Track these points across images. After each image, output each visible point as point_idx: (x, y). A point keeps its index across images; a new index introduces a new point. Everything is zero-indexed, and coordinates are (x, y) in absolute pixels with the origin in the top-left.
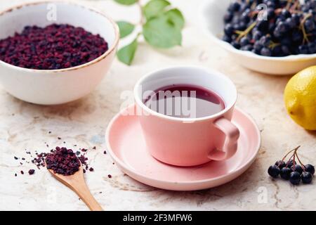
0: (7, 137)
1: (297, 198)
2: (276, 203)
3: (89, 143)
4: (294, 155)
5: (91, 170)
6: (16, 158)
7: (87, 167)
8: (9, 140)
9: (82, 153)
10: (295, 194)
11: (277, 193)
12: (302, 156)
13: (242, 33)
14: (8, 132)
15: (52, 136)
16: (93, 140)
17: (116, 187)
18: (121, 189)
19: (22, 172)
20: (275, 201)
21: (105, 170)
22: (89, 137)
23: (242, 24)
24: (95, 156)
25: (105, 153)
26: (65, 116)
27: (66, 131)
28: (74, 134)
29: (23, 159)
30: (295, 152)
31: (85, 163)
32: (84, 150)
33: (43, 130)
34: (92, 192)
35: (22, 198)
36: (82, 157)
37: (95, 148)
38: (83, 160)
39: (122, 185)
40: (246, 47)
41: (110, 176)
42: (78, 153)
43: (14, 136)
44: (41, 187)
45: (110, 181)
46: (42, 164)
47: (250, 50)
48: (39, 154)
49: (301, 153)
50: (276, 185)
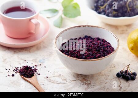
0: (2, 60)
1: (129, 87)
2: (120, 89)
3: (38, 63)
4: (128, 68)
5: (39, 74)
6: (6, 69)
7: (37, 73)
8: (3, 61)
9: (35, 67)
10: (128, 85)
11: (120, 84)
12: (131, 68)
13: (102, 7)
14: (3, 58)
15: (22, 60)
16: (40, 61)
17: (50, 82)
18: (52, 83)
19: (9, 75)
20: (119, 88)
21: (45, 74)
22: (38, 60)
23: (102, 4)
24: (41, 68)
25: (45, 67)
26: (28, 51)
27: (28, 57)
28: (31, 59)
29: (9, 70)
30: (128, 67)
31: (36, 72)
32: (36, 66)
33: (18, 57)
34: (40, 84)
35: (9, 87)
36: (35, 69)
37: (41, 65)
38: (35, 70)
39: (52, 81)
40: (103, 13)
41: (47, 77)
42: (33, 67)
43: (5, 60)
44: (17, 82)
45: (47, 79)
46: (18, 72)
47: (104, 14)
48: (16, 67)
49: (131, 67)
50: (120, 81)
